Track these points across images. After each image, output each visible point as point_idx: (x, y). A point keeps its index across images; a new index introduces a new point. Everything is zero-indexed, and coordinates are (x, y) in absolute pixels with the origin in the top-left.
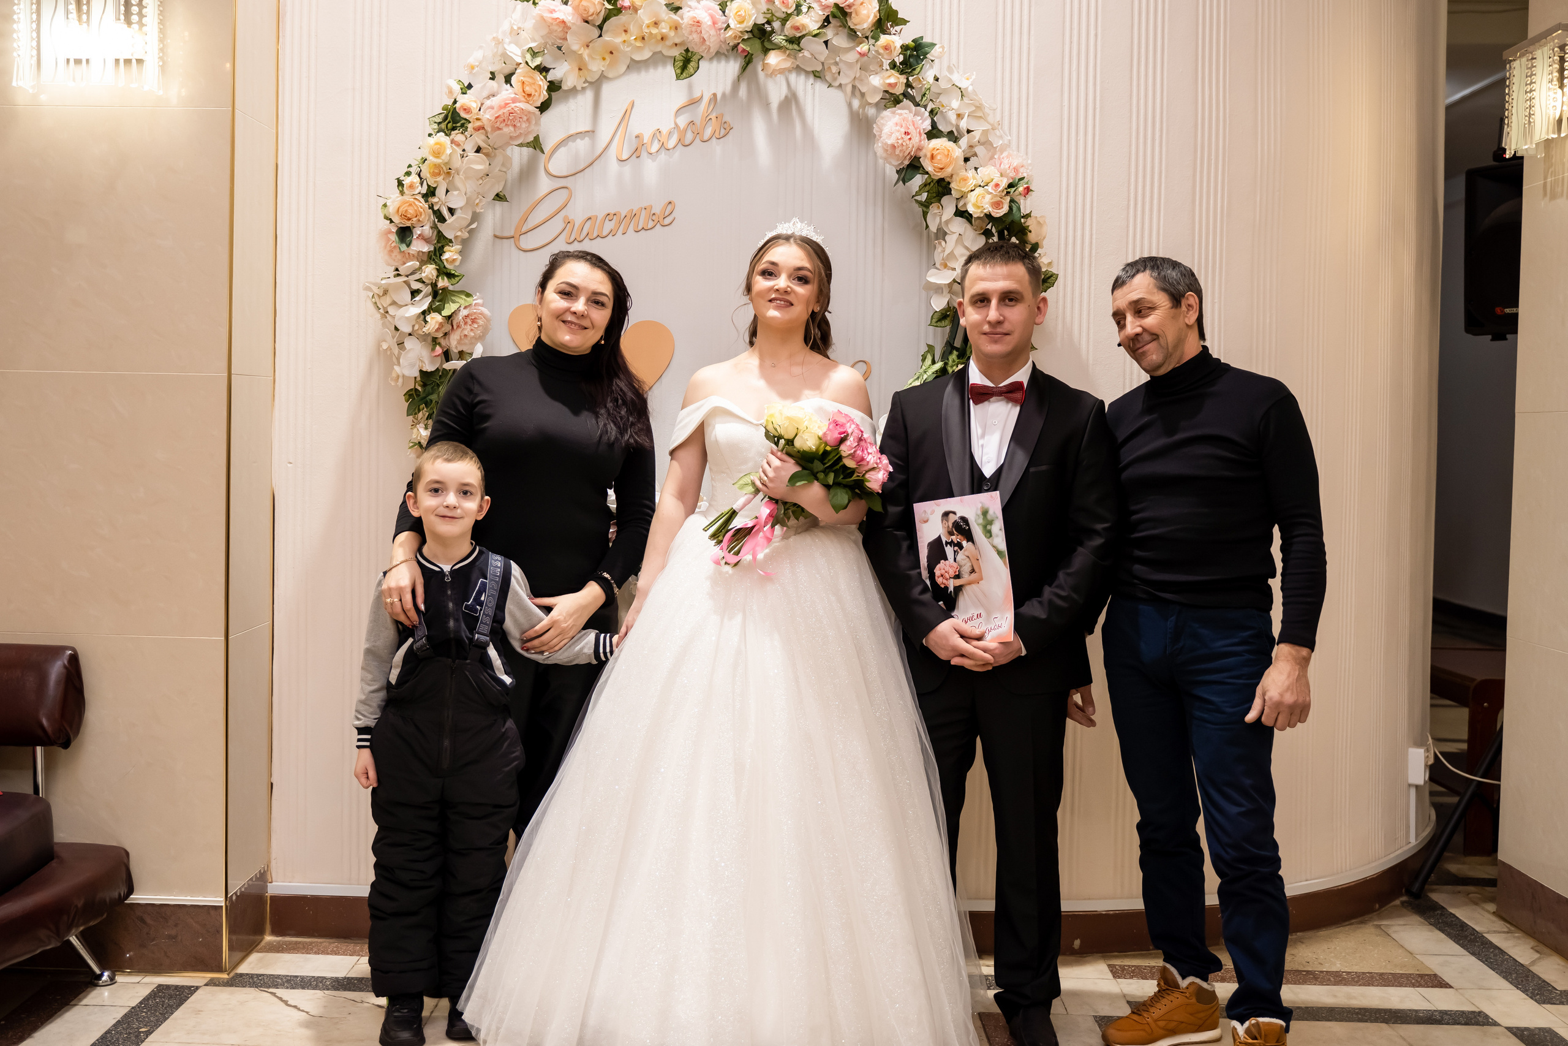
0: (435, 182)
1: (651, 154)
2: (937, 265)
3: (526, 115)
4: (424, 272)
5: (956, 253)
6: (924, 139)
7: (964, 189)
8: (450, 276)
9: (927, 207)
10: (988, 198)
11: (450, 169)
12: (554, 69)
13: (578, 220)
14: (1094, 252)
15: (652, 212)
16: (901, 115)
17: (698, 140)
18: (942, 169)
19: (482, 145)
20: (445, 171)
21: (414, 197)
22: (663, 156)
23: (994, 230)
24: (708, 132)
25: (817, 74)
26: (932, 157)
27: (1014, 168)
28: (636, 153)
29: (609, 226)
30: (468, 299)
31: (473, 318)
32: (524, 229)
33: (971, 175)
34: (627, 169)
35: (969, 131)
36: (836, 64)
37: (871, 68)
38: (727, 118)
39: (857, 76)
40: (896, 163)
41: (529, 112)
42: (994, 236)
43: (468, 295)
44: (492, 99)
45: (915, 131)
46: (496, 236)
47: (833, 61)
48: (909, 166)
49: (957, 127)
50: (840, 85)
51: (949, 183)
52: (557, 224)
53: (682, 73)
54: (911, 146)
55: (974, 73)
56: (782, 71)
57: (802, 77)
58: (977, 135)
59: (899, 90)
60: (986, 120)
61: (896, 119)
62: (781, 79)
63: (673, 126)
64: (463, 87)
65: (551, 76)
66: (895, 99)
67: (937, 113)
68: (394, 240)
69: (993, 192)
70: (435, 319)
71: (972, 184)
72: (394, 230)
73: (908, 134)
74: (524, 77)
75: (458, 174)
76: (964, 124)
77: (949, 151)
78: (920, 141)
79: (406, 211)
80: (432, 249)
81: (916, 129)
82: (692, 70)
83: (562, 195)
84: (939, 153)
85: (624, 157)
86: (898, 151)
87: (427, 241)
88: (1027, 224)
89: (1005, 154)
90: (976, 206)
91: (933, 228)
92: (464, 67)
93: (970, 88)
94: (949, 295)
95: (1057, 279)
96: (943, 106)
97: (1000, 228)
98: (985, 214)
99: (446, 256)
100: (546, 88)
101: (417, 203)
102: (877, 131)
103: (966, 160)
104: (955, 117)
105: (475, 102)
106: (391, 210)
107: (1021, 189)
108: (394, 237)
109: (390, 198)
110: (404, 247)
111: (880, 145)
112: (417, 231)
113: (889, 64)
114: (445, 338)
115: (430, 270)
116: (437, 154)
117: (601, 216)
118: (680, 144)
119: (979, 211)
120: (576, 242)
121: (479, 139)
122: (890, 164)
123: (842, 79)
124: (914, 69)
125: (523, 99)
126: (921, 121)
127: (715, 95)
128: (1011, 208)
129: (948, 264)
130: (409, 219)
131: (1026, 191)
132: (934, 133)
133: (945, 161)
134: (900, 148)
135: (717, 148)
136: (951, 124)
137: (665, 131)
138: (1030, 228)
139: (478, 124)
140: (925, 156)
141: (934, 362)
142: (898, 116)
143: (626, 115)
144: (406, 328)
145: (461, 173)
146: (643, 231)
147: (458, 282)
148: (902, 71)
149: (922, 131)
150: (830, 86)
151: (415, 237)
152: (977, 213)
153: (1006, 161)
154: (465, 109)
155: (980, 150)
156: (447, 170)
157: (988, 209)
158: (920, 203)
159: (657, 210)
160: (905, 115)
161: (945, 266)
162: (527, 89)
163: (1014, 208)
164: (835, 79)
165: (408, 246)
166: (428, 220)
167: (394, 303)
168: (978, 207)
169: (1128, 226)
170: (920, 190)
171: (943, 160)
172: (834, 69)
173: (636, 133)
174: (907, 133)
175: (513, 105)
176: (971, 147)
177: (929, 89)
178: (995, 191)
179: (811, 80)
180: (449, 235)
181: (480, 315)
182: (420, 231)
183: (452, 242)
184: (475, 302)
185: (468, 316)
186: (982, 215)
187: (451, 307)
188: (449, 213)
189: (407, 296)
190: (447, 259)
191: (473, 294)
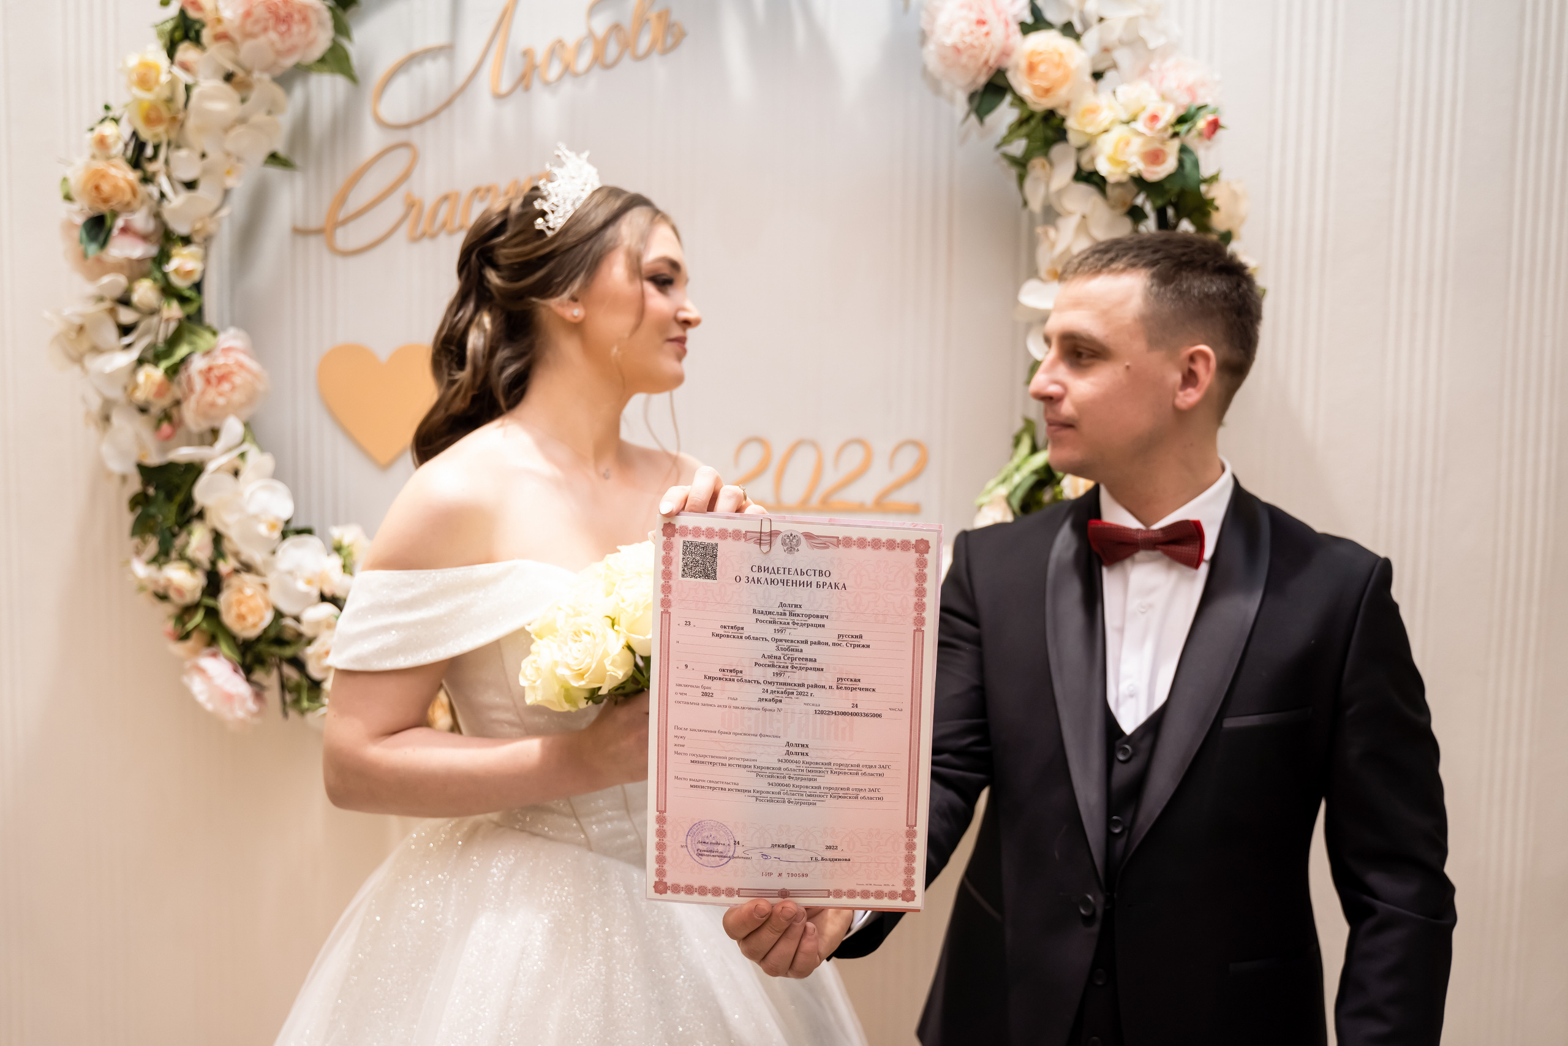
0: (156, 136)
1: (548, 83)
2: (1043, 273)
4: (137, 294)
6: (1015, 33)
7: (1090, 130)
8: (185, 299)
9: (1026, 165)
10: (1136, 143)
11: (176, 111)
13: (429, 200)
17: (627, 60)
18: (1048, 91)
19: (233, 68)
20: (167, 116)
21: (113, 161)
23: (1148, 208)
24: (645, 42)
26: (1032, 68)
27: (1188, 87)
30: (212, 340)
31: (221, 372)
32: (341, 217)
33: (1105, 104)
34: (508, 110)
35: (1101, 20)
38: (675, 17)
40: (965, 82)
42: (1148, 218)
43: (215, 333)
45: (996, 19)
46: (296, 230)
48: (987, 86)
49: (1080, 13)
51: (1063, 120)
52: (393, 208)
54: (989, 47)
58: (1116, 28)
63: (585, 32)
68: (79, 237)
69: (1146, 132)
70: (150, 377)
71: (1106, 118)
72: (80, 220)
73: (984, 23)
75: (188, 119)
76: (1091, 5)
77: (1061, 55)
78: (1007, 38)
79: (100, 186)
80: (153, 250)
81: (999, 13)
83: (402, 158)
84: (1042, 61)
85: (504, 90)
86: (967, 59)
87: (145, 238)
88: (1211, 195)
89: (1170, 62)
90: (1114, 161)
91: (1036, 205)
97: (1160, 203)
98: (1131, 176)
99: (171, 267)
101: (115, 172)
102: (928, 25)
103: (1097, 76)
106: (75, 184)
107: (1201, 123)
108: (78, 233)
109: (74, 165)
110: (93, 248)
111: (933, 48)
112: (123, 222)
114: (177, 409)
116: (146, 83)
118: (597, 71)
119: (1121, 170)
120: (425, 239)
121: (221, 56)
122: (955, 84)
128: (1181, 163)
130: (107, 201)
131: (1211, 127)
132: (1032, 24)
133: (1055, 74)
134: (969, 53)
135: (660, 70)
136: (1070, 9)
137: (570, 43)
138: (1217, 203)
139: (219, 28)
140: (1017, 67)
141: (1034, 450)
143: (505, 19)
144: (116, 393)
145: (193, 118)
147: (198, 311)
149: (1010, 19)
151: (115, 231)
152: (1115, 174)
153: (1171, 75)
154: (194, 3)
155: (1122, 56)
156: (169, 113)
157: (1137, 166)
158: (1013, 159)
161: (1055, 274)
163: (1186, 164)
165: (104, 244)
166: (143, 203)
167: (93, 347)
168: (1118, 163)
170: (1010, 133)
171: (1052, 73)
173: (522, 49)
174: (981, 22)
176: (1106, 50)
178: (1152, 129)
180: (181, 228)
181: (235, 369)
182: (127, 221)
183: (186, 241)
184: (226, 345)
185: (210, 369)
186: (1124, 178)
187: (182, 351)
188: (179, 187)
189: (110, 333)
190: (176, 271)
191: (224, 329)
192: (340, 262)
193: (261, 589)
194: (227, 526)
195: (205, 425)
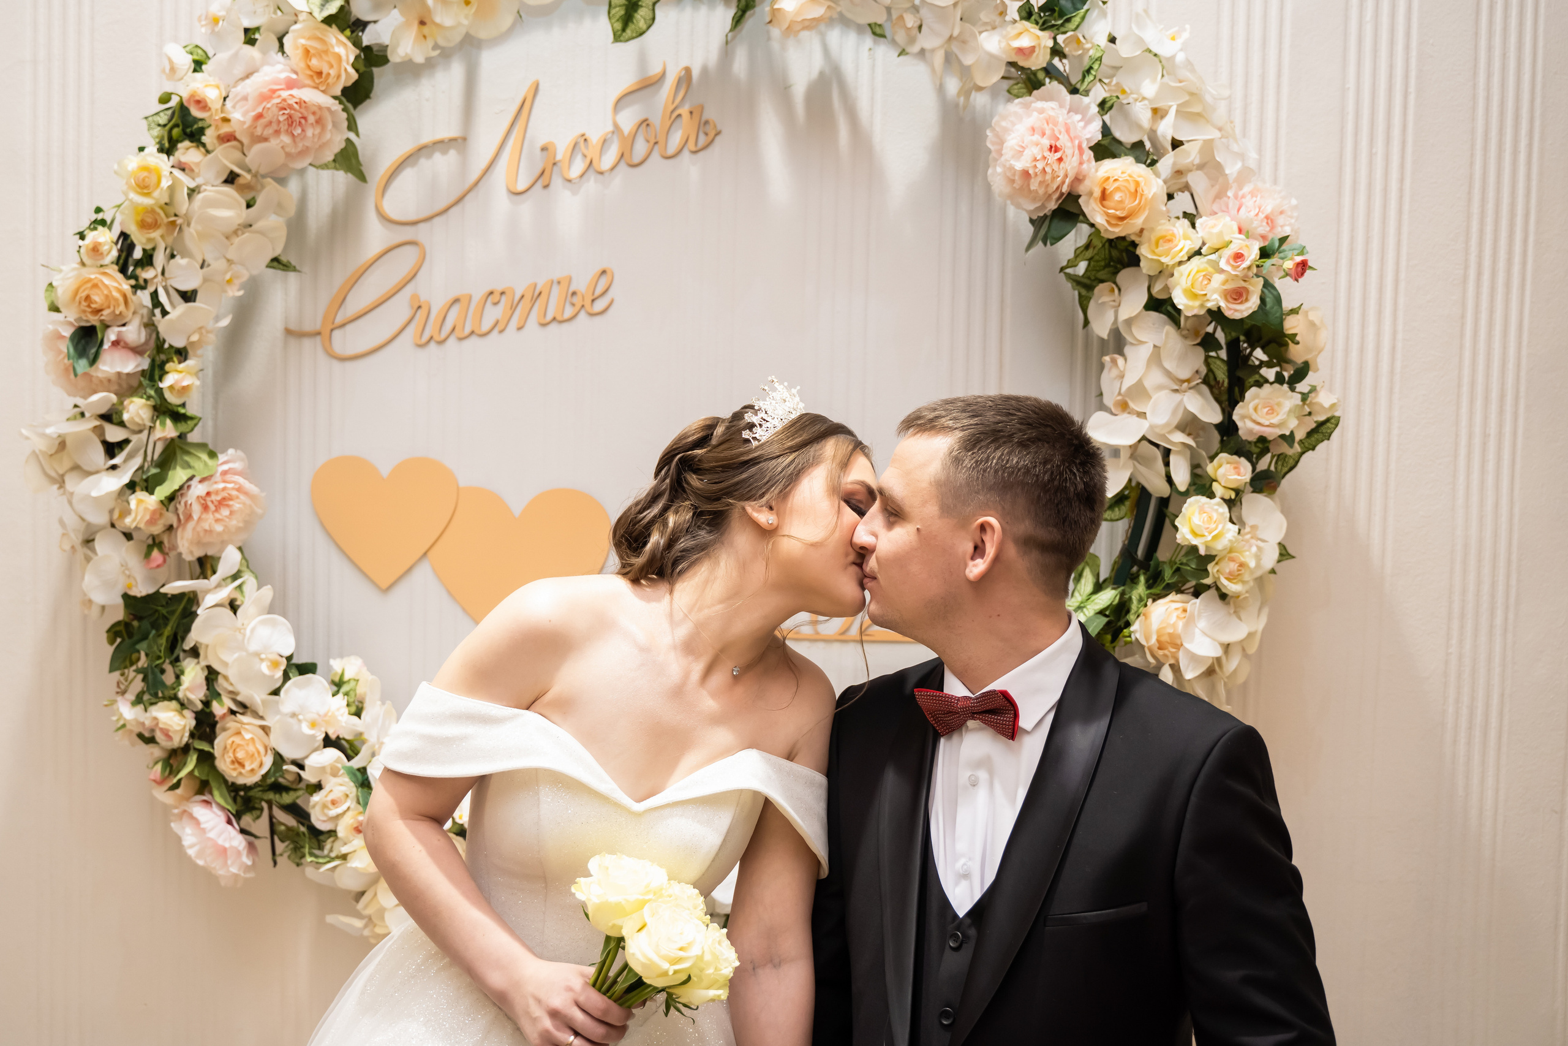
0: (149, 240)
1: (570, 181)
2: (1110, 405)
3: (314, 113)
4: (128, 412)
5: (1148, 384)
6: (1089, 161)
7: (1166, 260)
8: (178, 417)
9: (1090, 288)
10: (1218, 279)
11: (176, 215)
12: (375, 22)
13: (439, 302)
14: (1398, 364)
15: (572, 289)
16: (1041, 111)
17: (656, 156)
18: (1122, 219)
19: (237, 170)
20: (166, 220)
21: (102, 270)
22: (591, 184)
23: (1222, 339)
24: (676, 139)
25: (878, 30)
26: (1104, 196)
27: (1267, 217)
28: (543, 178)
29: (492, 314)
30: (210, 462)
31: (219, 498)
32: (339, 319)
33: (1181, 232)
34: (526, 208)
35: (1176, 144)
36: (915, 9)
37: (984, 16)
38: (710, 114)
39: (956, 34)
40: (1032, 207)
41: (320, 108)
42: (1221, 348)
43: (212, 455)
44: (248, 81)
45: (1069, 144)
46: (289, 332)
47: (908, 5)
48: (1055, 213)
49: (1152, 135)
50: (922, 52)
51: (1134, 245)
52: (398, 310)
53: (624, 30)
54: (1062, 174)
55: (1188, 26)
56: (811, 25)
57: (852, 37)
58: (1190, 154)
59: (1038, 62)
60: (1208, 121)
61: (1033, 119)
62: (811, 41)
63: (610, 128)
64: (196, 58)
65: (368, 38)
66: (1029, 79)
67: (1111, 108)
68: (66, 351)
69: (1228, 268)
70: (143, 504)
71: (1181, 250)
72: (67, 332)
73: (1057, 150)
74: (309, 39)
75: (189, 225)
76: (1167, 129)
77: (1137, 184)
78: (1081, 163)
79: (88, 298)
80: (145, 364)
81: (1072, 140)
82: (642, 24)
83: (406, 258)
84: (1118, 189)
85: (521, 186)
86: (1037, 184)
87: (137, 351)
88: (1293, 328)
89: (1247, 189)
90: (1190, 293)
91: (1101, 328)
92: (200, 20)
93: (1180, 57)
94: (1131, 462)
95: (1337, 425)
96: (1124, 92)
97: (1235, 334)
98: (1209, 311)
99: (166, 383)
100: (352, 59)
101: (107, 281)
102: (993, 143)
103: (1171, 199)
104: (1149, 114)
105: (218, 87)
106: (62, 294)
107: (1288, 263)
108: (65, 347)
109: (61, 271)
110: (82, 365)
111: (999, 170)
112: (111, 335)
113: (1020, 10)
114: (170, 536)
115: (137, 409)
116: (144, 187)
117: (478, 295)
118: (623, 166)
119: (1197, 303)
120: (432, 345)
121: (225, 158)
122: (1018, 206)
123: (926, 41)
124: (1068, 20)
125: (308, 82)
126: (1082, 124)
127: (688, 70)
128: (1263, 300)
129: (1132, 405)
130: (97, 311)
131: (1300, 269)
132: (1106, 148)
133: (1130, 204)
134: (1039, 178)
135: (690, 167)
136: (1140, 127)
137: (595, 138)
139: (225, 129)
140: (1090, 194)
141: (1098, 588)
142: (1035, 114)
143: (523, 110)
144: (99, 518)
145: (193, 224)
146: (554, 327)
147: (192, 430)
148: (1044, 23)
149: (1085, 145)
150: (903, 52)
151: (106, 346)
152: (1192, 308)
153: (1249, 202)
154: (198, 102)
155: (1198, 181)
156: (167, 216)
157: (1216, 300)
158: (1076, 281)
159: (581, 284)
160: (1052, 113)
161: (1124, 406)
162: (314, 62)
163: (1268, 300)
164: (912, 40)
165: (93, 361)
166: (134, 313)
167: (76, 468)
168: (1195, 296)
169: (1463, 316)
170: (1076, 256)
171: (1127, 202)
172: (910, 21)
173: (542, 141)
174: (1054, 149)
175: (285, 94)
176: (1180, 173)
177: (1100, 59)
178: (1235, 268)
179: (868, 40)
180: (177, 341)
181: (234, 493)
182: (119, 333)
183: (182, 354)
184: (225, 467)
185: (208, 494)
186: (1202, 312)
187: (177, 477)
188: (177, 298)
189: (98, 454)
190: (171, 388)
191: (224, 451)
192: (336, 365)
193: (261, 732)
194: (226, 664)
195: (199, 553)
